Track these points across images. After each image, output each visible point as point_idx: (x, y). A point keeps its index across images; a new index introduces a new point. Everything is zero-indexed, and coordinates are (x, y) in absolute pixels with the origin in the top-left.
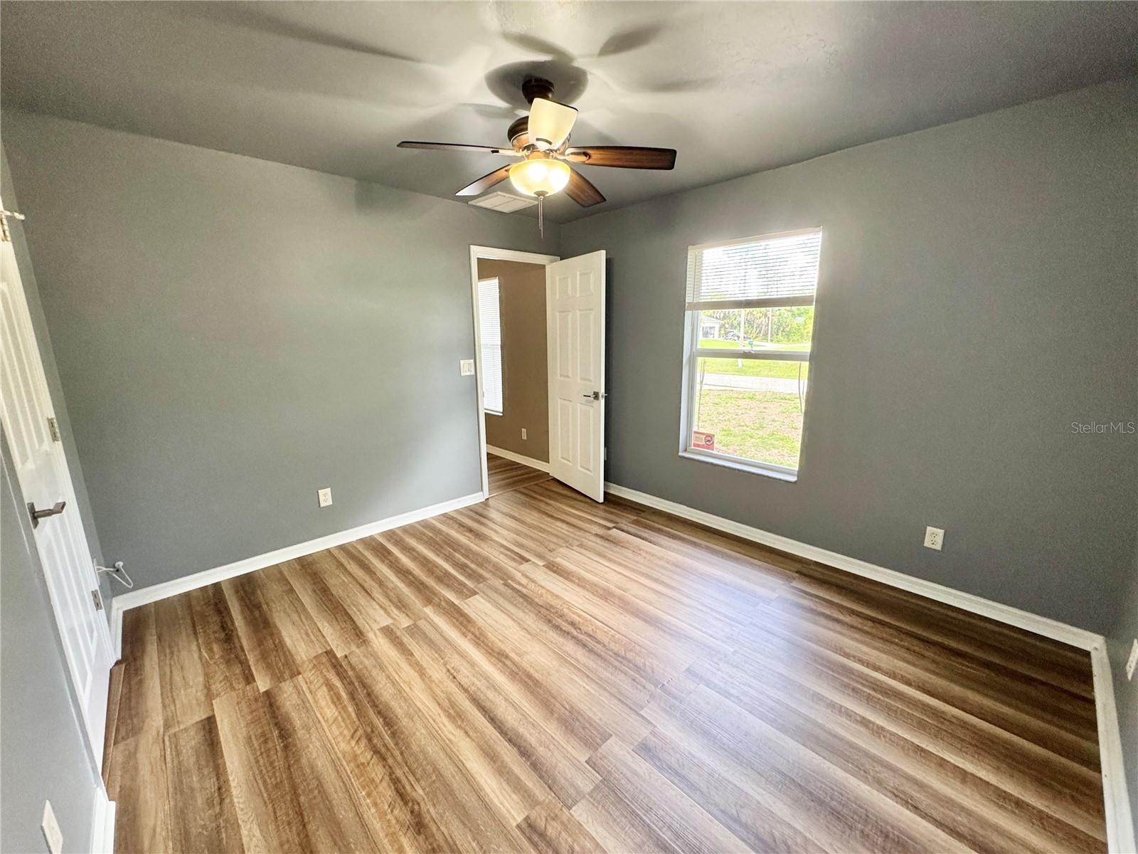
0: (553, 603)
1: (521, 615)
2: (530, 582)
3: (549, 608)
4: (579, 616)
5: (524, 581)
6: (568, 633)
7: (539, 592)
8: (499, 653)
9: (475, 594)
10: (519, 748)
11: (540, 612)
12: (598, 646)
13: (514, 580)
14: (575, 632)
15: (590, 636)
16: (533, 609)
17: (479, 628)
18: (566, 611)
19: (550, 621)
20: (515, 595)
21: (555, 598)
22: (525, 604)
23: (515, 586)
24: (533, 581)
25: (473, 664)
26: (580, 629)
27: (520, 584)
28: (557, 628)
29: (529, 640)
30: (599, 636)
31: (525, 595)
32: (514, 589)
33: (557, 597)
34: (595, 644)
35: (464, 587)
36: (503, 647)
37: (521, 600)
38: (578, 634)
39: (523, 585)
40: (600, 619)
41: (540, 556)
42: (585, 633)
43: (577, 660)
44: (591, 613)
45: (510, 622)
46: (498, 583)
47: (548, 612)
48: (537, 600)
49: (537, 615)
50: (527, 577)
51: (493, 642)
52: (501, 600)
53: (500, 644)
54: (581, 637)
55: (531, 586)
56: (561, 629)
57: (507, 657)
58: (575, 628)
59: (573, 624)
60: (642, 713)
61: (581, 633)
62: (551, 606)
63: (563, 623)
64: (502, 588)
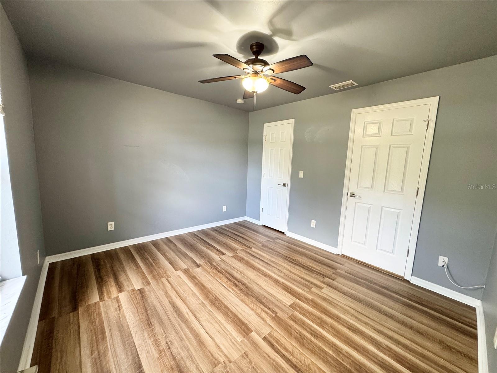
0: (245, 297)
1: (262, 292)
2: (260, 314)
3: (247, 294)
4: (232, 289)
5: (264, 315)
6: (239, 281)
7: (253, 304)
8: (266, 276)
9: (290, 305)
10: (254, 256)
11: (252, 292)
12: (227, 276)
13: (270, 316)
14: (236, 282)
15: (230, 280)
16: (256, 294)
17: (278, 286)
18: (239, 292)
19: (247, 287)
20: (266, 303)
21: (244, 300)
22: (260, 297)
23: (268, 311)
24: (257, 314)
25: (274, 273)
26: (233, 283)
27: (267, 313)
28: (244, 284)
29: (256, 280)
30: (226, 280)
31: (261, 303)
32: (269, 308)
33: (242, 301)
34: (228, 277)
35: (301, 312)
36: (266, 278)
37: (263, 300)
38: (235, 281)
39: (264, 311)
40: (223, 287)
41: (255, 344)
42: (231, 281)
43: (237, 272)
44: (227, 290)
45: (265, 288)
46: (280, 314)
47: (248, 292)
48: (254, 300)
49: (253, 291)
50: (263, 319)
51: (270, 280)
52: (274, 300)
53: (267, 279)
54: (233, 280)
55: (259, 311)
56: (242, 283)
57: (263, 275)
58: (235, 283)
59: (236, 285)
60: (221, 259)
61: (233, 281)
62: (246, 295)
63: (240, 286)
64: (277, 310)
